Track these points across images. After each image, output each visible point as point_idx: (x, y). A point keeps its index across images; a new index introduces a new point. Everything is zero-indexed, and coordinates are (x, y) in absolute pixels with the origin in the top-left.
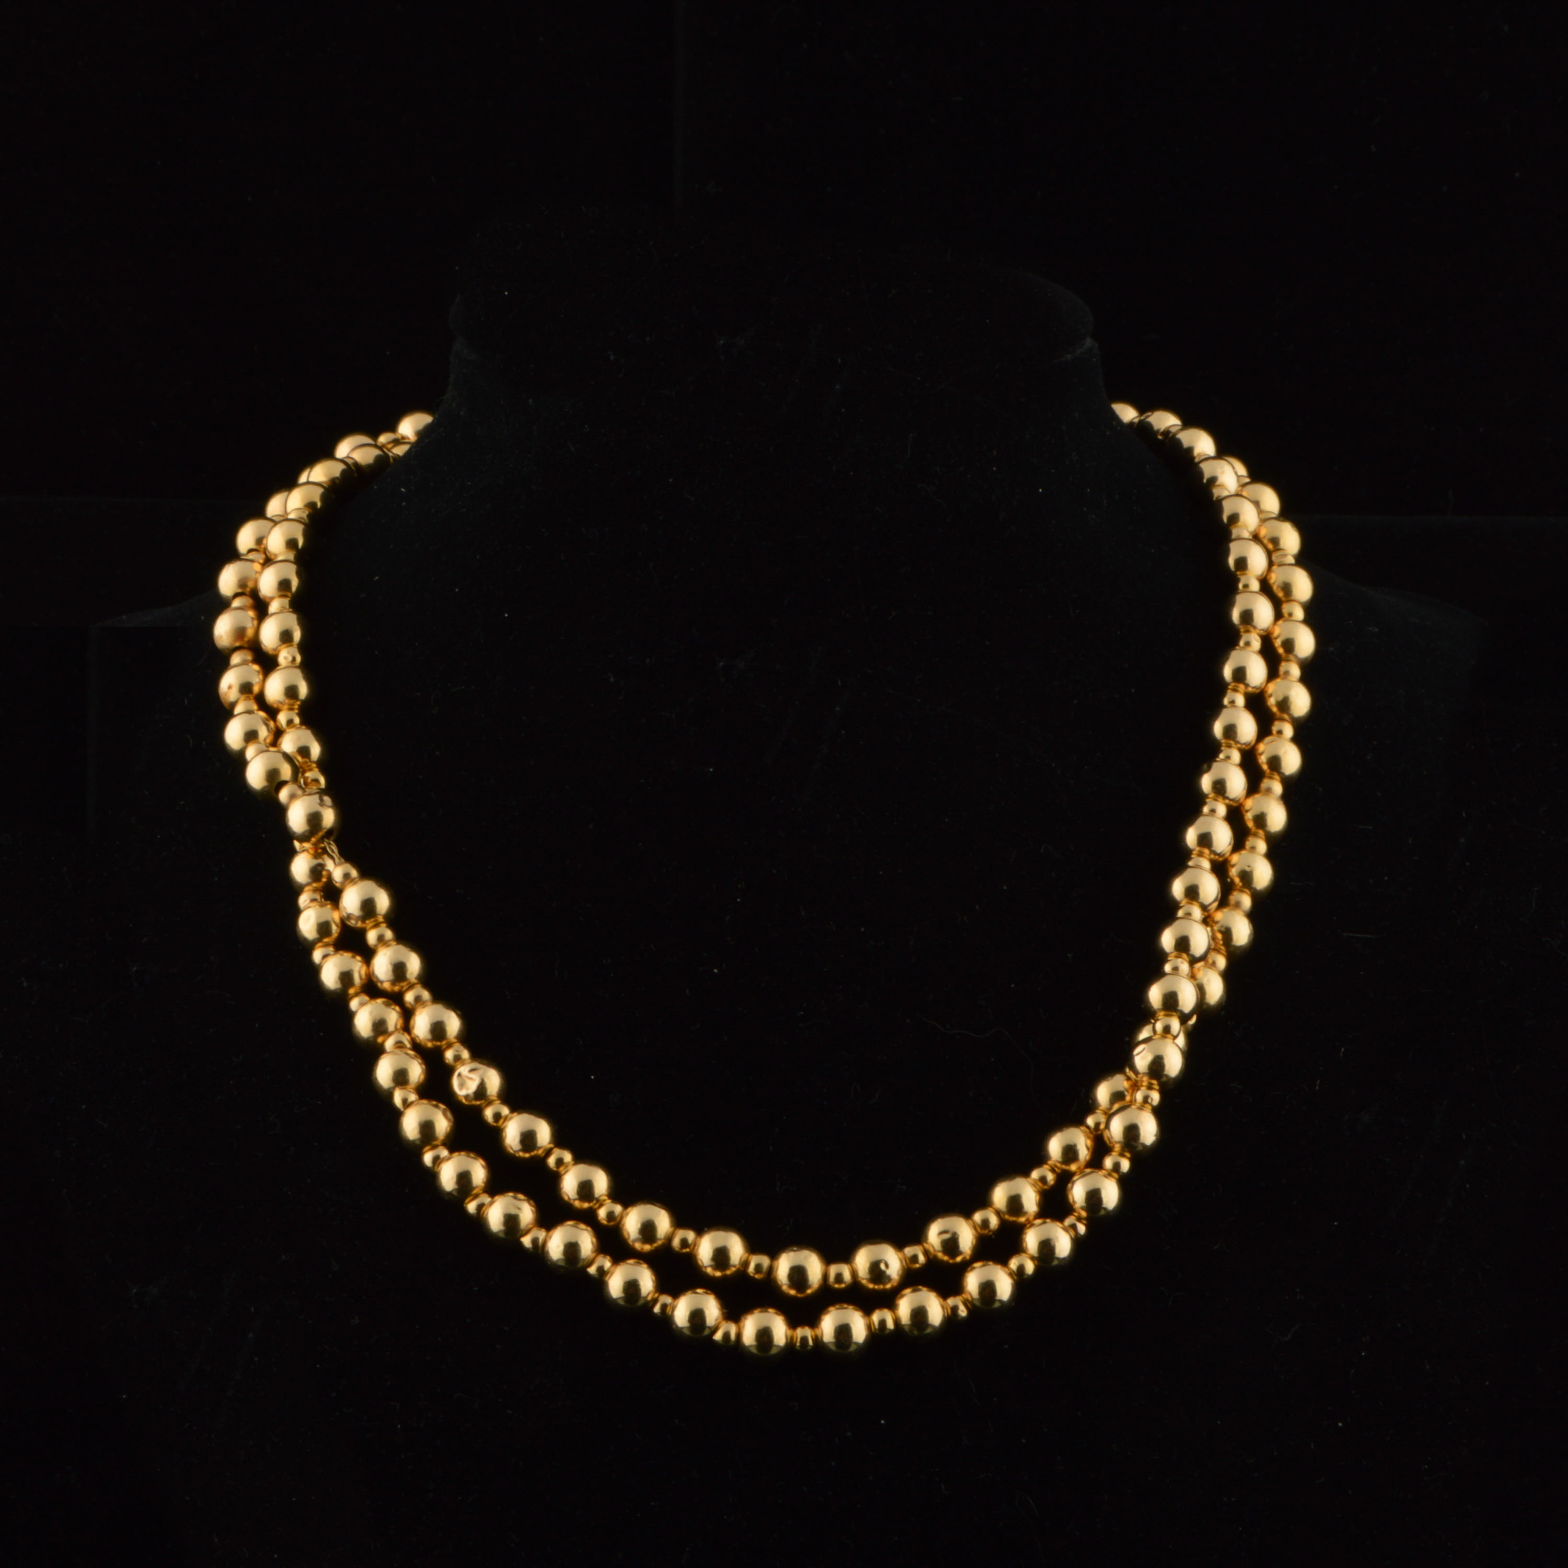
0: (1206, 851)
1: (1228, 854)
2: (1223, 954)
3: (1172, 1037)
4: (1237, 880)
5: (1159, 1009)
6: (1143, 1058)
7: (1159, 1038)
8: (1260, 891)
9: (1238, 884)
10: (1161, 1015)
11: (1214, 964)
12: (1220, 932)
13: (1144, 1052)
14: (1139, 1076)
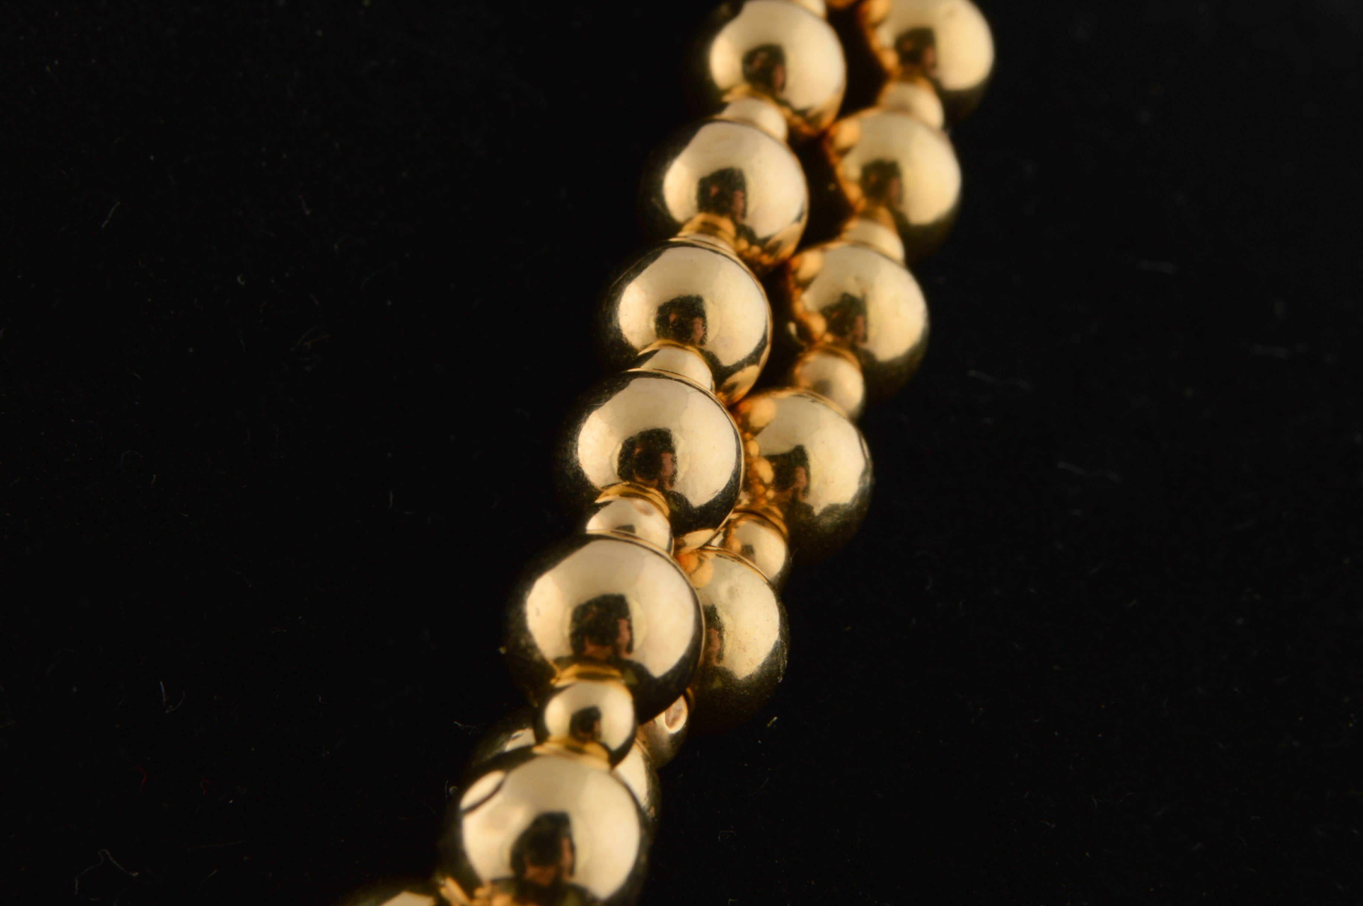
0: (726, 225)
1: (789, 249)
2: (777, 528)
3: (604, 755)
4: (818, 325)
5: (559, 661)
6: (495, 823)
7: (557, 754)
8: (890, 366)
9: (821, 338)
10: (565, 677)
11: (748, 552)
12: (771, 458)
13: (498, 799)
14: (480, 892)
